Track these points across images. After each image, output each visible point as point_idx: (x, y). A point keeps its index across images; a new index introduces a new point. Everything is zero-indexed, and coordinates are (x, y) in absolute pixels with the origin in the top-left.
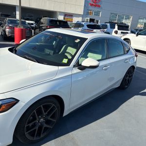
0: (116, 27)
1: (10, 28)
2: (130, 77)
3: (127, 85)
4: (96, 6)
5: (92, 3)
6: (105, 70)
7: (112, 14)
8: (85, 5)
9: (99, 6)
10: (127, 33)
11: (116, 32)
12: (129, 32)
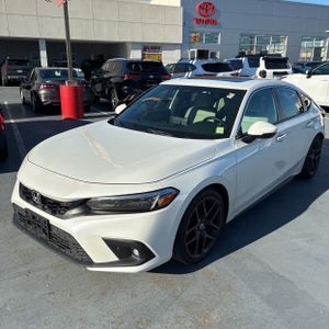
0: (262, 62)
1: (49, 87)
2: (316, 154)
3: (313, 170)
4: (207, 22)
5: (199, 17)
6: (281, 141)
7: (242, 35)
8: (184, 24)
9: (214, 22)
10: (286, 73)
11: (263, 74)
12: (289, 70)
